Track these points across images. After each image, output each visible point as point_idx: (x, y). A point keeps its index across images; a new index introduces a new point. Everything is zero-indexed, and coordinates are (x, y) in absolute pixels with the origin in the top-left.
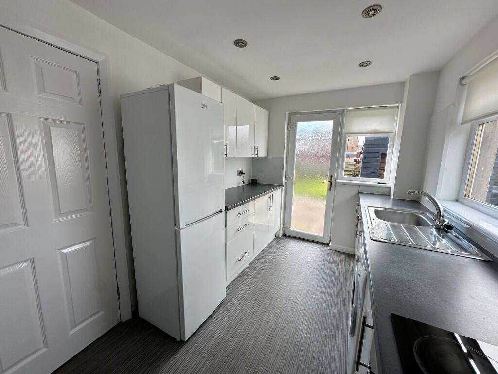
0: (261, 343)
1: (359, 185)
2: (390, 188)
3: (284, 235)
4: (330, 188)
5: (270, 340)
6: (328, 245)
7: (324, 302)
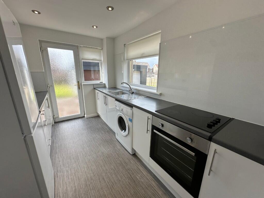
0: (95, 169)
1: (93, 85)
2: (105, 84)
3: (55, 123)
4: (79, 88)
5: (97, 164)
6: (84, 117)
7: (102, 137)
